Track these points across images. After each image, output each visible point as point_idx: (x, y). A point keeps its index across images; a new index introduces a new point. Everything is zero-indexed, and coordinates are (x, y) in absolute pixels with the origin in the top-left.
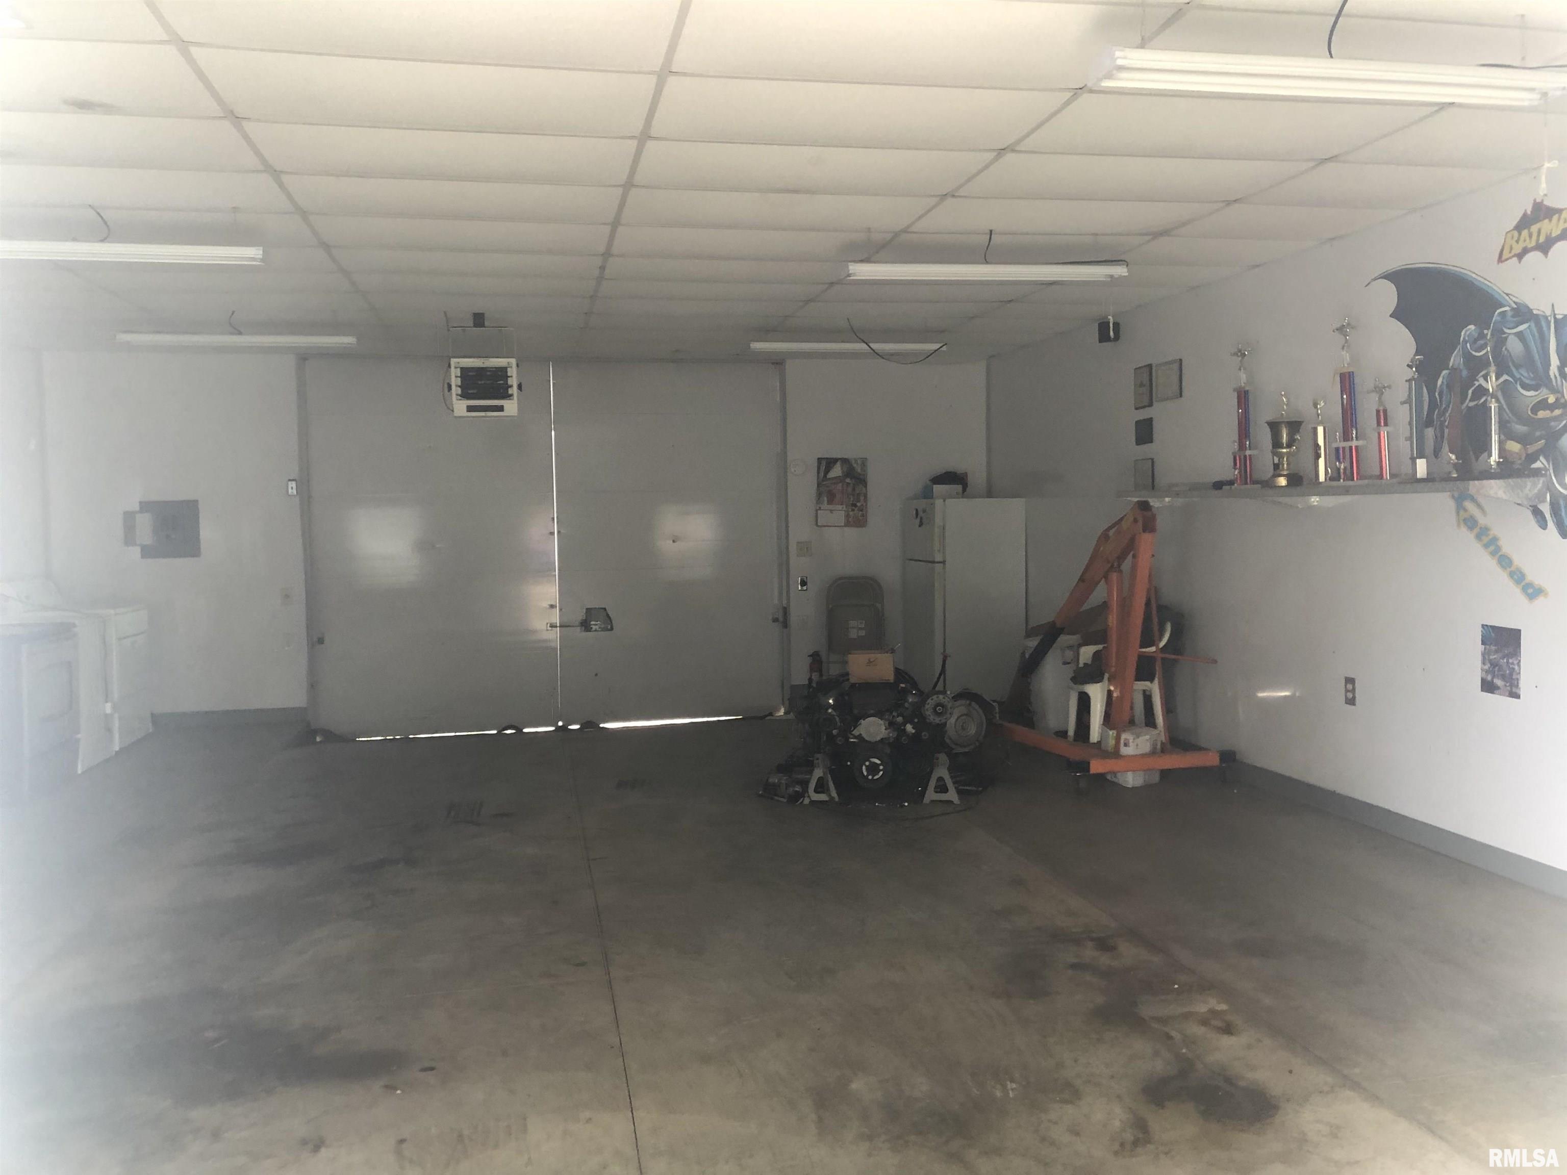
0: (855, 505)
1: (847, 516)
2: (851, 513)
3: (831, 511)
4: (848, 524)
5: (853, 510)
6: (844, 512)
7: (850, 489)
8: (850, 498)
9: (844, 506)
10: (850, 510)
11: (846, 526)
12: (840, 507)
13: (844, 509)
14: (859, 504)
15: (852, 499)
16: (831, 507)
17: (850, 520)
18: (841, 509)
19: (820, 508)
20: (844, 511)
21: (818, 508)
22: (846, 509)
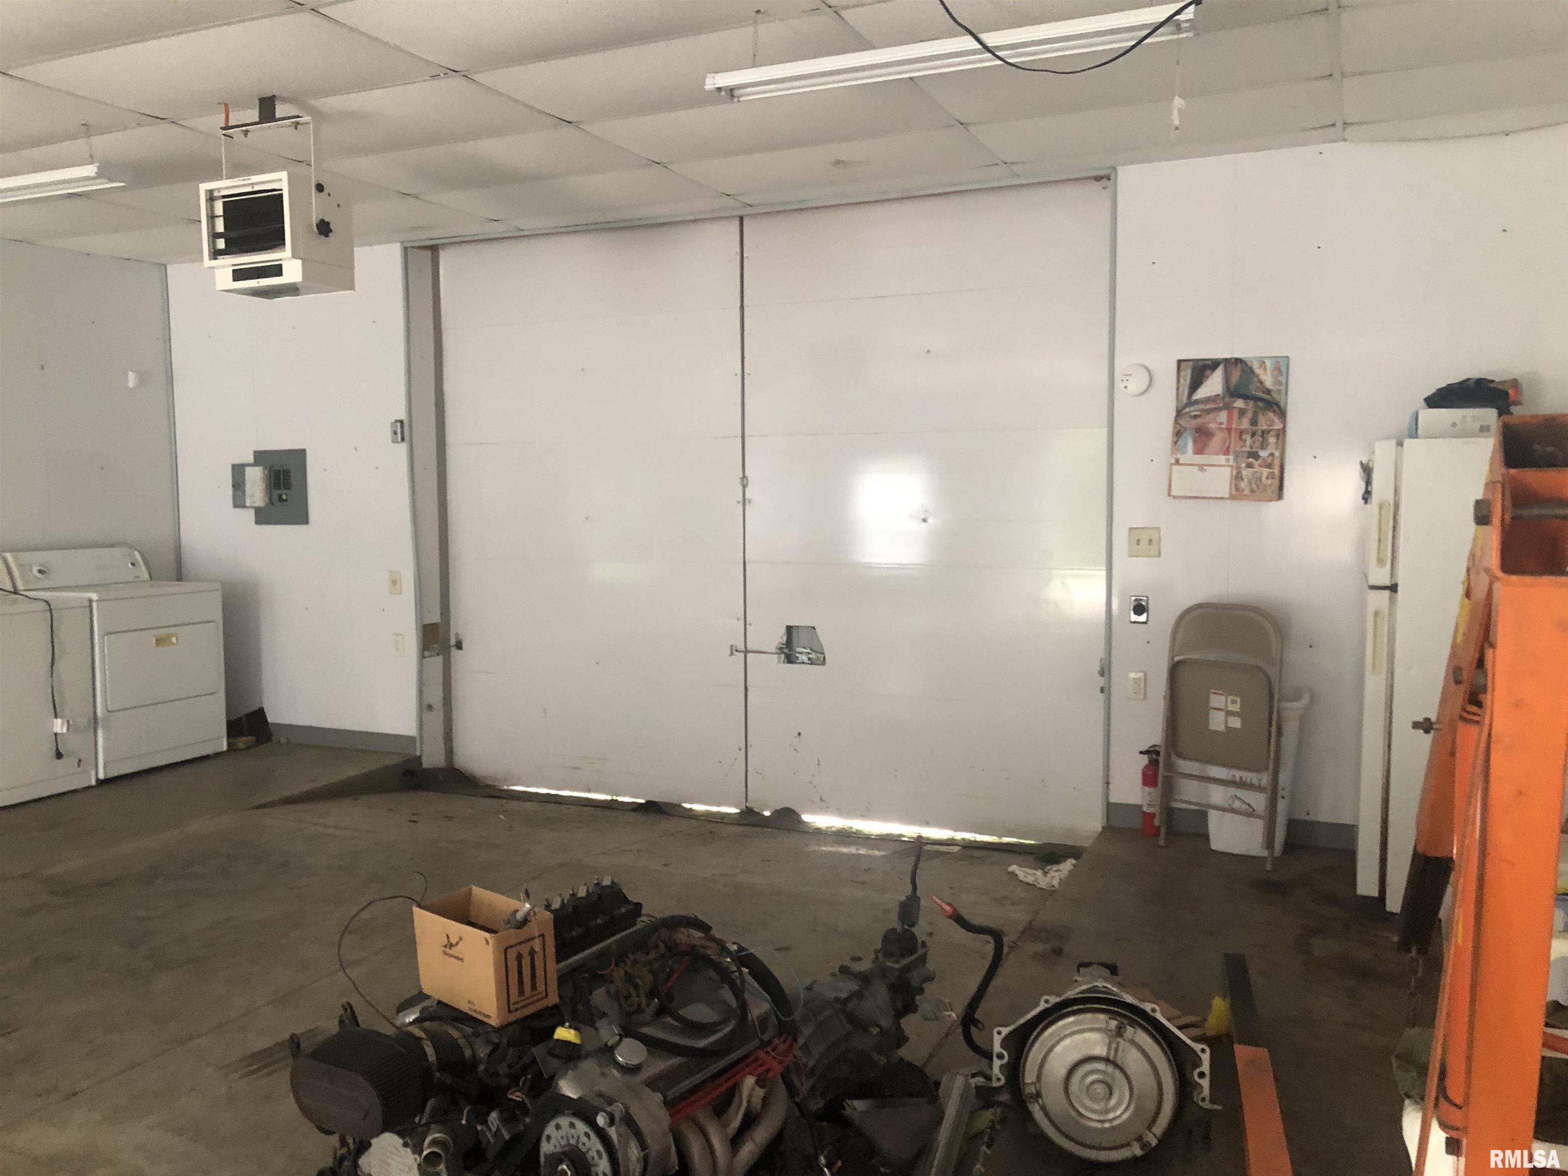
0: (1255, 456)
1: (1238, 477)
2: (1246, 473)
3: (1201, 467)
4: (1237, 494)
5: (1249, 466)
6: (1229, 469)
7: (1245, 424)
8: (1245, 441)
9: (1231, 457)
10: (1244, 465)
11: (1232, 497)
12: (1221, 459)
13: (1231, 463)
14: (1263, 454)
15: (1248, 443)
16: (1199, 459)
17: (1243, 485)
18: (1223, 463)
19: (1177, 462)
20: (1231, 466)
21: (1173, 461)
22: (1235, 464)
